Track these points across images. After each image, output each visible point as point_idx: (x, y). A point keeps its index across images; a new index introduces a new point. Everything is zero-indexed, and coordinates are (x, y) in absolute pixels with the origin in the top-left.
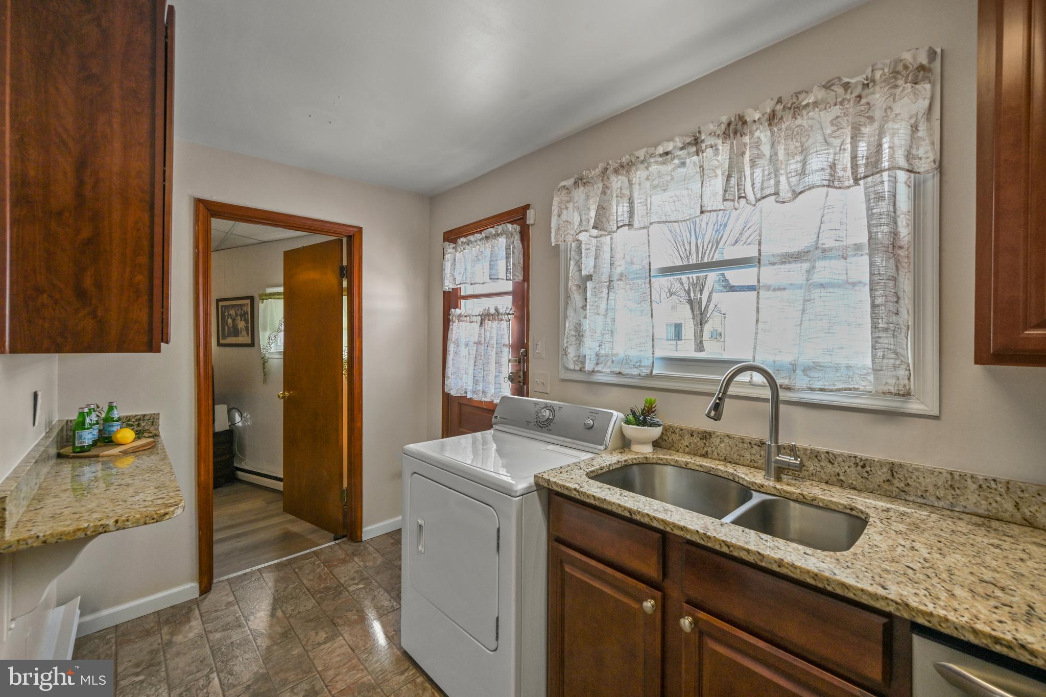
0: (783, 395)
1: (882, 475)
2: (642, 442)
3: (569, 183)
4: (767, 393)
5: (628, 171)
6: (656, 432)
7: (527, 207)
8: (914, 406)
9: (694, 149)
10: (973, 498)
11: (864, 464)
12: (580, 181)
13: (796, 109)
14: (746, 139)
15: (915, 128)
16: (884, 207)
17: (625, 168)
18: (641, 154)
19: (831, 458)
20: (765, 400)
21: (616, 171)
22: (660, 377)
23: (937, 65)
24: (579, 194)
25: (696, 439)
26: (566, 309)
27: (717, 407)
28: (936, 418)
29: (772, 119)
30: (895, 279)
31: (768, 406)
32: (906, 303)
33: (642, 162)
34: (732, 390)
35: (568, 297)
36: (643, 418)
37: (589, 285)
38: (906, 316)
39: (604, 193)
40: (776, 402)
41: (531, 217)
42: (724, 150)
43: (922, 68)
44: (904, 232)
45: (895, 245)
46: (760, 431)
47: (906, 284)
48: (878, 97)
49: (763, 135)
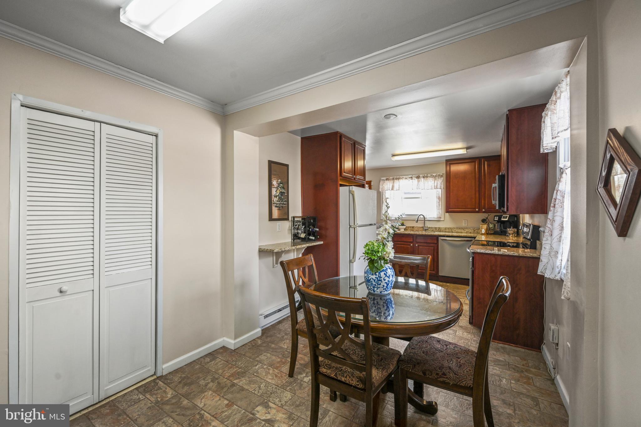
0: (426, 219)
1: (438, 229)
2: (402, 229)
3: (385, 178)
4: (423, 219)
5: (399, 180)
6: (405, 227)
7: (371, 181)
8: (442, 219)
9: (411, 179)
10: (447, 230)
11: (436, 228)
12: (387, 179)
13: (427, 177)
14: (420, 179)
15: (441, 183)
16: (438, 193)
17: (399, 179)
18: (401, 177)
19: (432, 228)
20: (423, 220)
21: (396, 179)
22: (404, 218)
23: (443, 175)
24: (387, 182)
25: (411, 228)
26: (382, 205)
27: (417, 220)
28: (444, 221)
29: (424, 177)
30: (439, 202)
31: (423, 221)
32: (440, 206)
33: (402, 178)
34: (419, 219)
35: (383, 202)
36: (403, 225)
37: (387, 199)
38: (440, 207)
39: (393, 183)
40: (425, 220)
41: (372, 183)
42: (416, 180)
43: (442, 176)
44: (440, 196)
45: (439, 198)
46: (422, 225)
47: (440, 203)
48: (437, 178)
49: (422, 179)
